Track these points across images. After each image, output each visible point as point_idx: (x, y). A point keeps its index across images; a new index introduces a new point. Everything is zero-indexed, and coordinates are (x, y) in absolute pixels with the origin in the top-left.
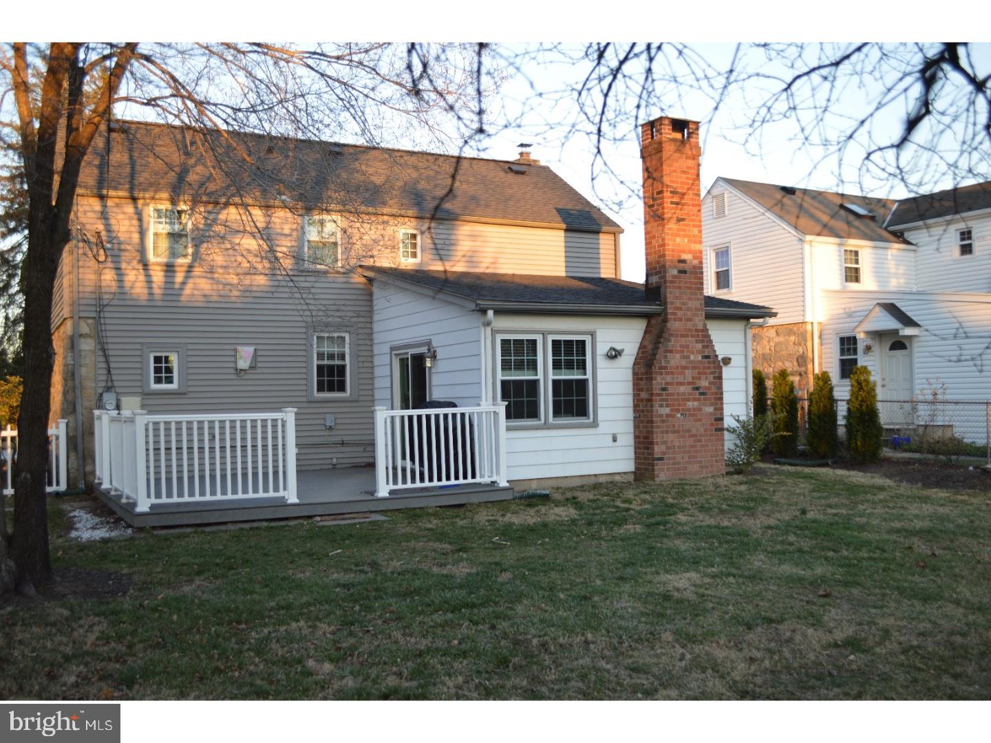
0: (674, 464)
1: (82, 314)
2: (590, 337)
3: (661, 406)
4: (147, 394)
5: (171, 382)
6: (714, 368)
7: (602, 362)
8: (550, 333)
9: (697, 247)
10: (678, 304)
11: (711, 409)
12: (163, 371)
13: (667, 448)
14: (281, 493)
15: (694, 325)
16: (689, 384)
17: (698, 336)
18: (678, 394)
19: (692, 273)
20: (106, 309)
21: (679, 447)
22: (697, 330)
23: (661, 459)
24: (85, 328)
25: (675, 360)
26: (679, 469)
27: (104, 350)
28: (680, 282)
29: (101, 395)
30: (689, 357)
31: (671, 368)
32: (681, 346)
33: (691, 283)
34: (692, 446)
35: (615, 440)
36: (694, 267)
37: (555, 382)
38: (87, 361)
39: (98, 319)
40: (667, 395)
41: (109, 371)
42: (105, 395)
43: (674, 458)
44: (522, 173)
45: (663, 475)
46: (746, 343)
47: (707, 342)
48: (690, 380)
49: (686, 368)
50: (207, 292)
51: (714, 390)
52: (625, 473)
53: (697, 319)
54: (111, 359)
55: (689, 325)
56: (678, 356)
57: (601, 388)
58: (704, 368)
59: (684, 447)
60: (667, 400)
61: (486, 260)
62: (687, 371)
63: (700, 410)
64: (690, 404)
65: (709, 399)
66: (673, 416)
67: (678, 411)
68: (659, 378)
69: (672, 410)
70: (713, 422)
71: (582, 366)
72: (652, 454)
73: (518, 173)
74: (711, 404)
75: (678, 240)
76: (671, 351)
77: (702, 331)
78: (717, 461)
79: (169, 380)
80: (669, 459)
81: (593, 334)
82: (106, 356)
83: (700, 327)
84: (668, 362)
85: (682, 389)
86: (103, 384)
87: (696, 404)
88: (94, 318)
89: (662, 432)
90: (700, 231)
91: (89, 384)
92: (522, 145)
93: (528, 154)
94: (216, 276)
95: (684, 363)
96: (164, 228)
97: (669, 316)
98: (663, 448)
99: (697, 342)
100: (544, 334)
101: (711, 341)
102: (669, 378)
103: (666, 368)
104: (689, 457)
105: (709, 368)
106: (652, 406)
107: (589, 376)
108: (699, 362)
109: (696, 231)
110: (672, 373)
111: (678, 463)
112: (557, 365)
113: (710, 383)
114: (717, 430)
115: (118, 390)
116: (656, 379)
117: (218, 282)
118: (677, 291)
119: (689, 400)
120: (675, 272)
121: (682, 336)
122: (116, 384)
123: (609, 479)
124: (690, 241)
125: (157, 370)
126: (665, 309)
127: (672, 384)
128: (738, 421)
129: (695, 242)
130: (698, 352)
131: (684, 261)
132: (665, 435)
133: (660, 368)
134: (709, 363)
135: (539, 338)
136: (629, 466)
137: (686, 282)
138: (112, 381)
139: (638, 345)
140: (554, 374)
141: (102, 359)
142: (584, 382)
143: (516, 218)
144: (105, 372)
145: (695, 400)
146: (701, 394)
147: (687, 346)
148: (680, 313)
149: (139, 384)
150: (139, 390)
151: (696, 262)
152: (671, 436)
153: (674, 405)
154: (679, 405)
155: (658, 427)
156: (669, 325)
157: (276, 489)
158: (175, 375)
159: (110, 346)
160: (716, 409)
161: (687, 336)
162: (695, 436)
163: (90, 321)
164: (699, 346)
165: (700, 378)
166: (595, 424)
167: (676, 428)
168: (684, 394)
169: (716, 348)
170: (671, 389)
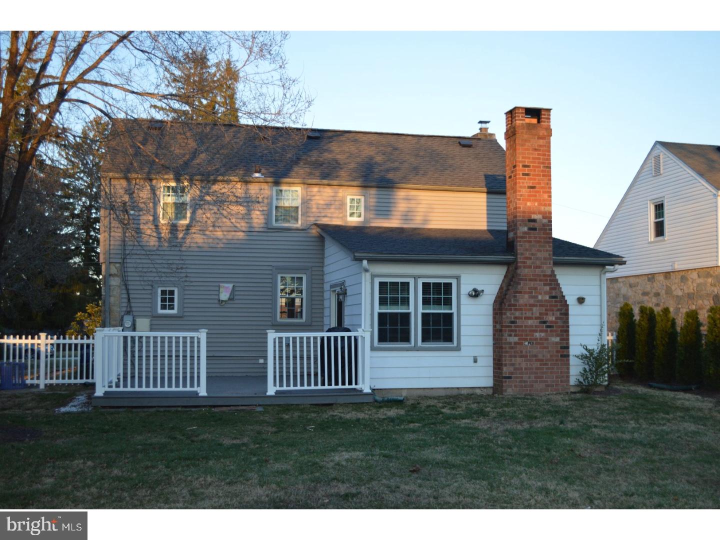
0: (520, 382)
1: (112, 260)
2: (455, 280)
3: (510, 335)
4: (154, 317)
5: (173, 309)
6: (561, 306)
7: (464, 300)
8: (420, 277)
9: (547, 209)
10: (527, 254)
11: (558, 339)
12: (168, 300)
13: (515, 369)
14: (195, 389)
15: (542, 272)
16: (536, 318)
17: (546, 280)
18: (526, 326)
19: (541, 229)
20: (128, 257)
21: (526, 369)
22: (545, 276)
23: (510, 378)
24: (113, 270)
25: (524, 299)
26: (525, 386)
27: (126, 285)
28: (530, 237)
29: (122, 317)
30: (537, 297)
31: (519, 305)
32: (529, 288)
33: (540, 238)
34: (537, 369)
35: (475, 361)
36: (544, 225)
37: (424, 315)
38: (115, 293)
39: (123, 263)
40: (515, 327)
41: (129, 300)
42: (125, 317)
43: (522, 377)
44: (469, 146)
45: (510, 391)
46: (600, 286)
47: (554, 284)
48: (538, 315)
49: (534, 305)
50: (201, 245)
51: (560, 323)
52: (484, 388)
53: (545, 267)
54: (130, 292)
55: (538, 271)
56: (526, 296)
57: (463, 321)
58: (551, 306)
59: (530, 369)
60: (516, 331)
61: (418, 218)
62: (534, 309)
63: (547, 339)
64: (537, 335)
65: (556, 331)
66: (522, 344)
67: (526, 340)
68: (508, 314)
69: (519, 339)
70: (559, 349)
71: (448, 302)
72: (501, 373)
73: (464, 146)
74: (557, 335)
75: (529, 204)
76: (520, 292)
77: (550, 276)
78: (562, 381)
79: (171, 307)
80: (517, 378)
81: (458, 278)
82: (127, 290)
83: (549, 272)
84: (517, 301)
85: (530, 322)
86: (124, 309)
87: (543, 334)
88: (120, 263)
89: (511, 356)
90: (550, 196)
91: (115, 309)
92: (481, 122)
93: (486, 129)
94: (207, 233)
95: (532, 301)
96: (171, 200)
97: (519, 265)
98: (512, 369)
99: (545, 285)
100: (416, 278)
101: (559, 285)
102: (517, 314)
103: (515, 305)
104: (535, 377)
105: (556, 306)
106: (502, 335)
107: (454, 310)
108: (546, 301)
109: (546, 196)
110: (521, 310)
111: (526, 382)
112: (426, 302)
113: (556, 318)
114: (562, 356)
115: (135, 314)
116: (505, 314)
117: (209, 237)
118: (527, 245)
119: (536, 331)
120: (526, 229)
121: (531, 280)
122: (134, 309)
123: (470, 391)
124: (540, 204)
125: (163, 300)
126: (516, 259)
127: (521, 318)
128: (586, 349)
129: (545, 205)
130: (546, 293)
131: (534, 221)
132: (513, 359)
133: (509, 305)
134: (556, 302)
135: (412, 282)
136: (488, 382)
137: (536, 238)
138: (131, 307)
139: (498, 287)
140: (423, 309)
141: (124, 292)
142: (450, 316)
143: (445, 184)
144: (126, 300)
145: (541, 331)
146: (547, 327)
147: (536, 289)
148: (529, 262)
149: (149, 309)
150: (150, 314)
151: (545, 221)
152: (519, 360)
153: (522, 335)
154: (527, 335)
155: (507, 352)
156: (519, 271)
157: (192, 386)
158: (176, 303)
159: (130, 283)
160: (561, 339)
161: (536, 280)
162: (542, 360)
163: (118, 265)
164: (548, 288)
165: (547, 314)
166: (458, 348)
167: (524, 353)
168: (532, 326)
169: (563, 290)
170: (519, 323)
